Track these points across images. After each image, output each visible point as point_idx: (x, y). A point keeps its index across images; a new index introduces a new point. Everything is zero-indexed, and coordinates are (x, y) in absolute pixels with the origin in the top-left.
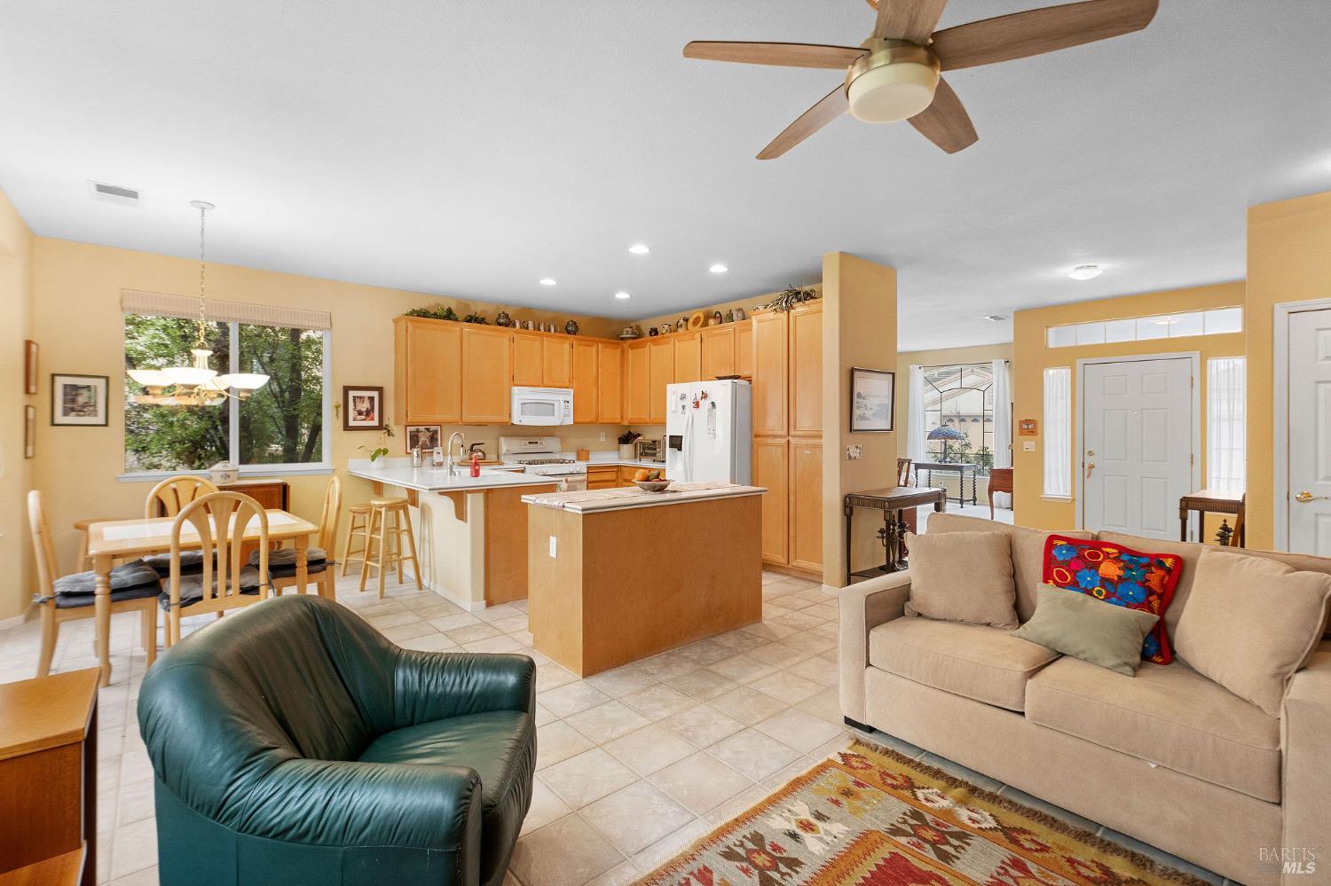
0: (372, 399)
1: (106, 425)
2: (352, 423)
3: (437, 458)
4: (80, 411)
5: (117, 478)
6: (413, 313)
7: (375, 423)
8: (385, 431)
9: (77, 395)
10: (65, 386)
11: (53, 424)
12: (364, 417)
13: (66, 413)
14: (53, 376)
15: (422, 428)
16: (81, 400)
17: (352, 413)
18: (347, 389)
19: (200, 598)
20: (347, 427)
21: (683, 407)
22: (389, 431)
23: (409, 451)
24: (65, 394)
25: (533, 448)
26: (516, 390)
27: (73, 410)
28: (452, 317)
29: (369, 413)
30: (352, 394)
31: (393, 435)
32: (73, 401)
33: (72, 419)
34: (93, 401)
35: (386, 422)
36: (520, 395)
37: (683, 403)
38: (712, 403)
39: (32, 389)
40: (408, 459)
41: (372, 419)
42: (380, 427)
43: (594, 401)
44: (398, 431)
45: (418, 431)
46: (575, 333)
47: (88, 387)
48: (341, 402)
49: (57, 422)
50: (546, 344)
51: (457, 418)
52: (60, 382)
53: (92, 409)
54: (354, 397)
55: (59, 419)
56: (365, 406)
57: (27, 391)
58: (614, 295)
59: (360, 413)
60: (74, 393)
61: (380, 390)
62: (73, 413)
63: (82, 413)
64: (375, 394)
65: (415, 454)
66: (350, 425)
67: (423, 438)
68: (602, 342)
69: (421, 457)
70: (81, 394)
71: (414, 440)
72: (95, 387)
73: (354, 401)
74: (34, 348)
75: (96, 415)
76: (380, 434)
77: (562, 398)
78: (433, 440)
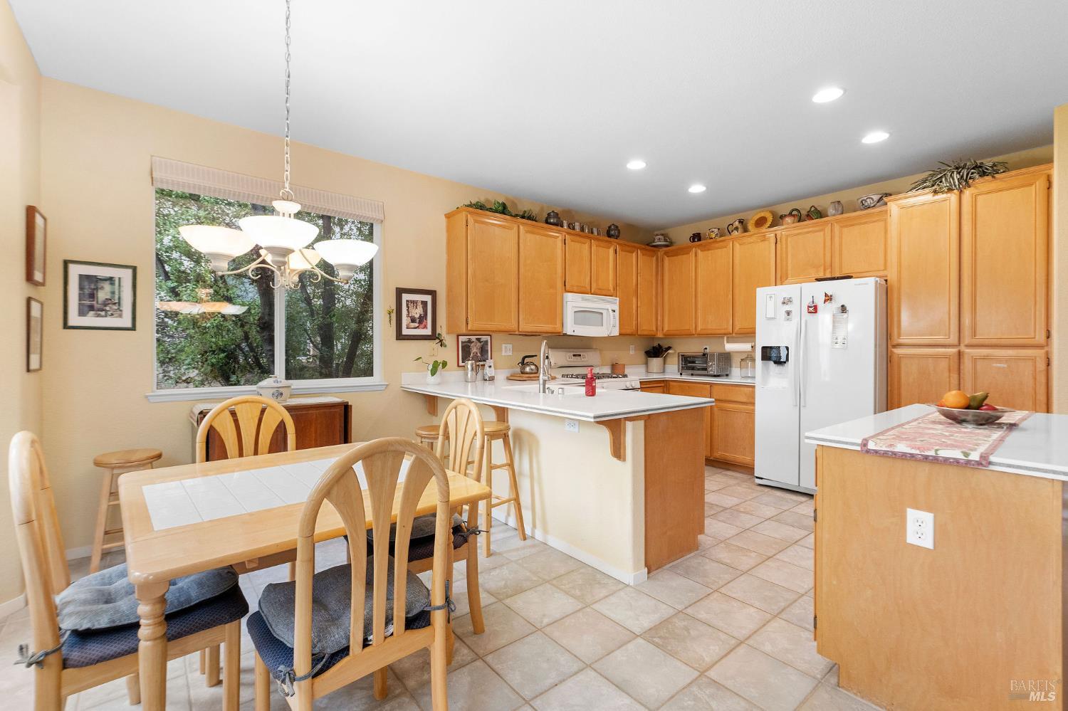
0: (424, 304)
1: (133, 328)
2: (405, 332)
3: (489, 372)
4: (101, 310)
5: (147, 397)
6: (471, 205)
7: (428, 332)
8: (438, 341)
9: (97, 289)
10: (81, 277)
11: (66, 326)
12: (417, 325)
13: (82, 313)
14: (66, 263)
15: (473, 338)
16: (102, 295)
17: (405, 320)
18: (400, 292)
19: (345, 651)
20: (400, 336)
21: (788, 313)
22: (441, 341)
23: (461, 364)
24: (81, 288)
25: (577, 361)
26: (569, 297)
27: (91, 308)
28: (506, 213)
29: (422, 319)
30: (405, 297)
31: (446, 346)
32: (92, 296)
33: (90, 320)
34: (117, 297)
35: (438, 331)
36: (573, 302)
37: (787, 308)
38: (843, 306)
39: (38, 276)
40: (460, 373)
41: (425, 327)
42: (434, 336)
43: (634, 311)
44: (449, 340)
45: (470, 341)
46: (617, 237)
47: (111, 279)
48: (394, 307)
49: (71, 323)
50: (594, 248)
51: (513, 326)
52: (75, 271)
53: (115, 307)
54: (407, 301)
55: (74, 319)
56: (417, 312)
57: (29, 277)
58: (687, 190)
59: (413, 320)
60: (93, 286)
61: (433, 293)
62: (92, 313)
63: (103, 313)
64: (428, 298)
65: (469, 367)
66: (404, 333)
67: (475, 349)
68: (641, 249)
69: (476, 369)
70: (102, 288)
71: (466, 352)
72: (120, 278)
73: (407, 305)
74: (39, 221)
75: (120, 316)
76: (433, 344)
77: (610, 307)
78: (483, 350)
